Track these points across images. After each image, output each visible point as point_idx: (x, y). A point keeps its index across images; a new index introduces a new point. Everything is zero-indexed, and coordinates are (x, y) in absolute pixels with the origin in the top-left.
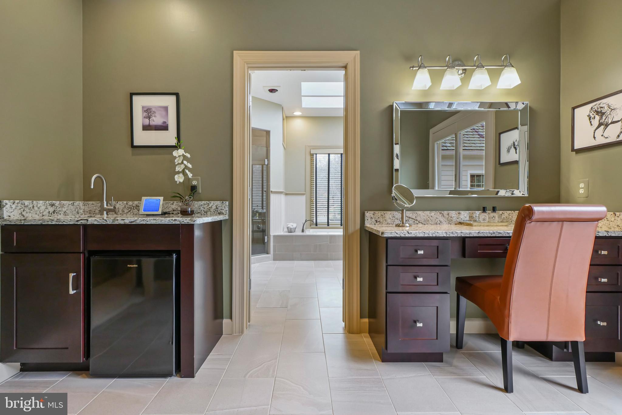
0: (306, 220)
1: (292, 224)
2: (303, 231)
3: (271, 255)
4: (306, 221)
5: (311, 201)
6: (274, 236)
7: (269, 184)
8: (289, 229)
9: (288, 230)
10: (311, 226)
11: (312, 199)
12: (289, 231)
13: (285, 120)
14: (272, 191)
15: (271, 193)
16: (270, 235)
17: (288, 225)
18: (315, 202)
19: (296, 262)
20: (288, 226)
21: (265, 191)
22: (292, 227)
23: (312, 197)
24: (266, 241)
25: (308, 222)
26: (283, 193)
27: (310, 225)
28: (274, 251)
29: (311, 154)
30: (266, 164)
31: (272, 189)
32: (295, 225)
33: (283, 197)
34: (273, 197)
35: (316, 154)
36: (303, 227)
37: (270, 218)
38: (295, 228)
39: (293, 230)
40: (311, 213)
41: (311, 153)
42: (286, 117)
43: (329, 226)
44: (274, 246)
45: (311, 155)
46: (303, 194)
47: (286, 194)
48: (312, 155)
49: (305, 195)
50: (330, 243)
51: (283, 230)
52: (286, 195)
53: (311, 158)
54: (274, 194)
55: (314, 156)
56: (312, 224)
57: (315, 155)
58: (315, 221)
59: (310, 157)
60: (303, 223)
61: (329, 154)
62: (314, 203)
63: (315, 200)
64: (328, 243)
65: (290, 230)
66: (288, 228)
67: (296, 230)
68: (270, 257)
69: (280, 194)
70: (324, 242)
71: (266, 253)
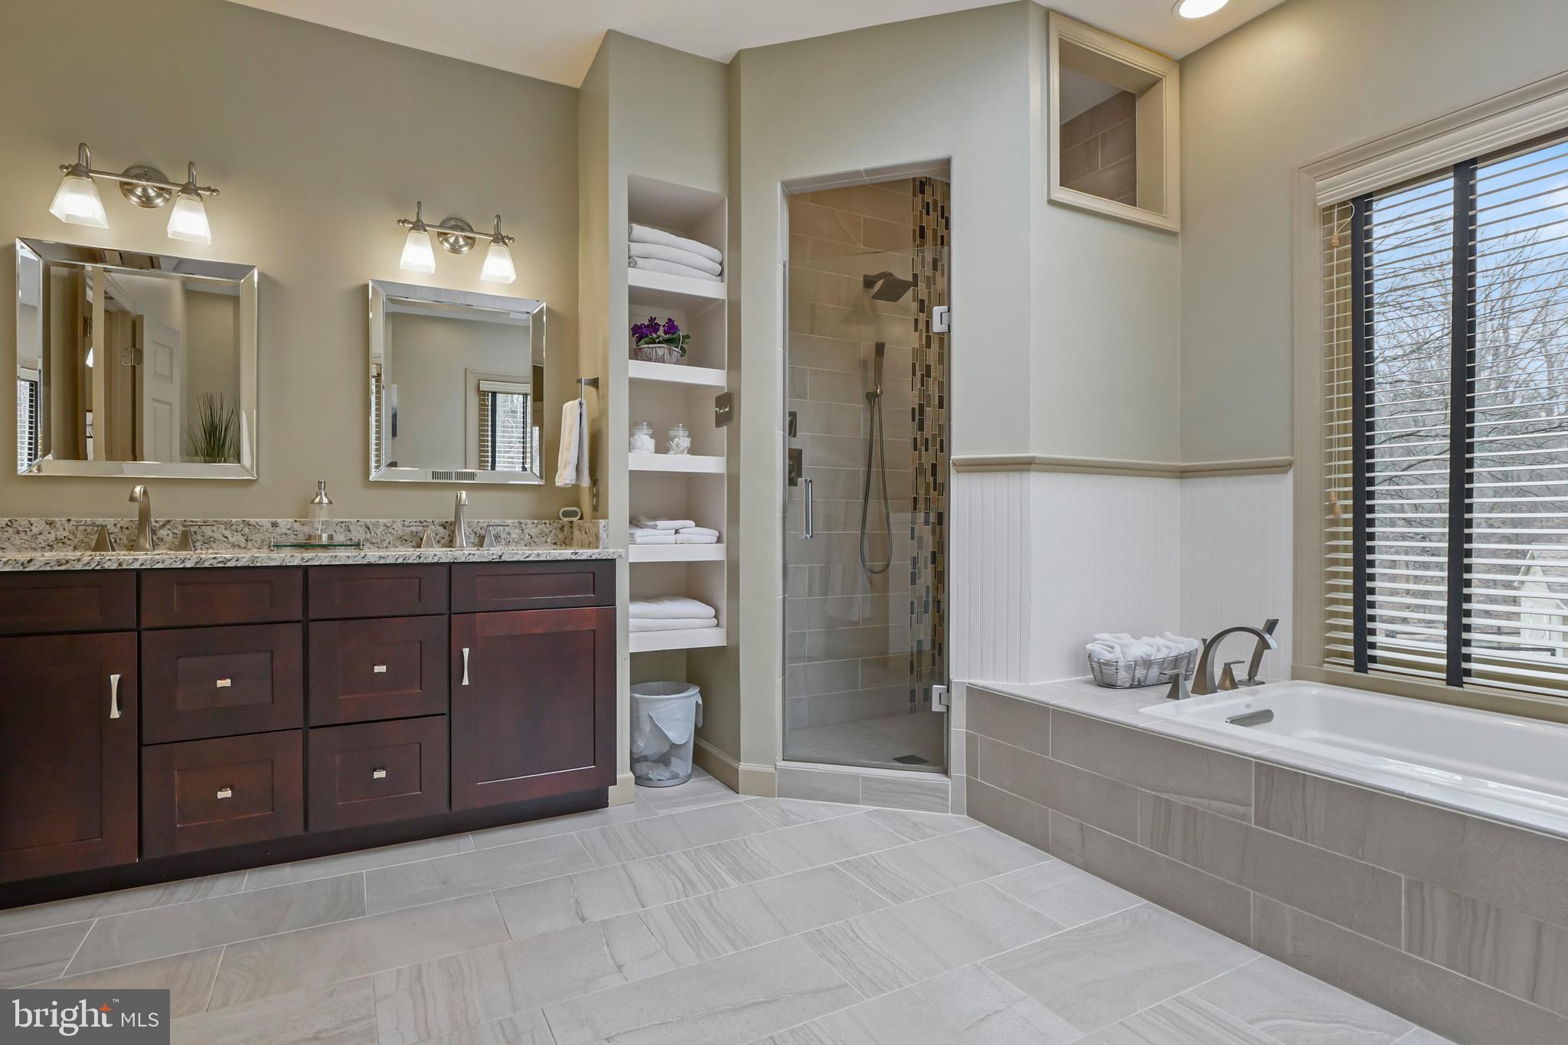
2: (1175, 690)
3: (953, 783)
5: (1325, 510)
6: (970, 691)
11: (1327, 497)
14: (963, 462)
15: (955, 471)
16: (949, 682)
19: (1037, 867)
23: (1332, 484)
24: (939, 709)
28: (971, 765)
30: (936, 330)
31: (966, 449)
34: (962, 491)
35: (1365, 200)
39: (1120, 675)
43: (1460, 684)
44: (970, 741)
45: (1323, 223)
46: (1279, 467)
47: (1182, 473)
48: (1328, 215)
49: (1291, 473)
50: (1256, 824)
52: (1178, 477)
53: (1324, 234)
54: (976, 477)
55: (1344, 217)
56: (1337, 653)
59: (1319, 234)
61: (1464, 169)
63: (1350, 501)
64: (1244, 817)
68: (945, 792)
69: (1015, 476)
70: (1216, 799)
71: (938, 768)
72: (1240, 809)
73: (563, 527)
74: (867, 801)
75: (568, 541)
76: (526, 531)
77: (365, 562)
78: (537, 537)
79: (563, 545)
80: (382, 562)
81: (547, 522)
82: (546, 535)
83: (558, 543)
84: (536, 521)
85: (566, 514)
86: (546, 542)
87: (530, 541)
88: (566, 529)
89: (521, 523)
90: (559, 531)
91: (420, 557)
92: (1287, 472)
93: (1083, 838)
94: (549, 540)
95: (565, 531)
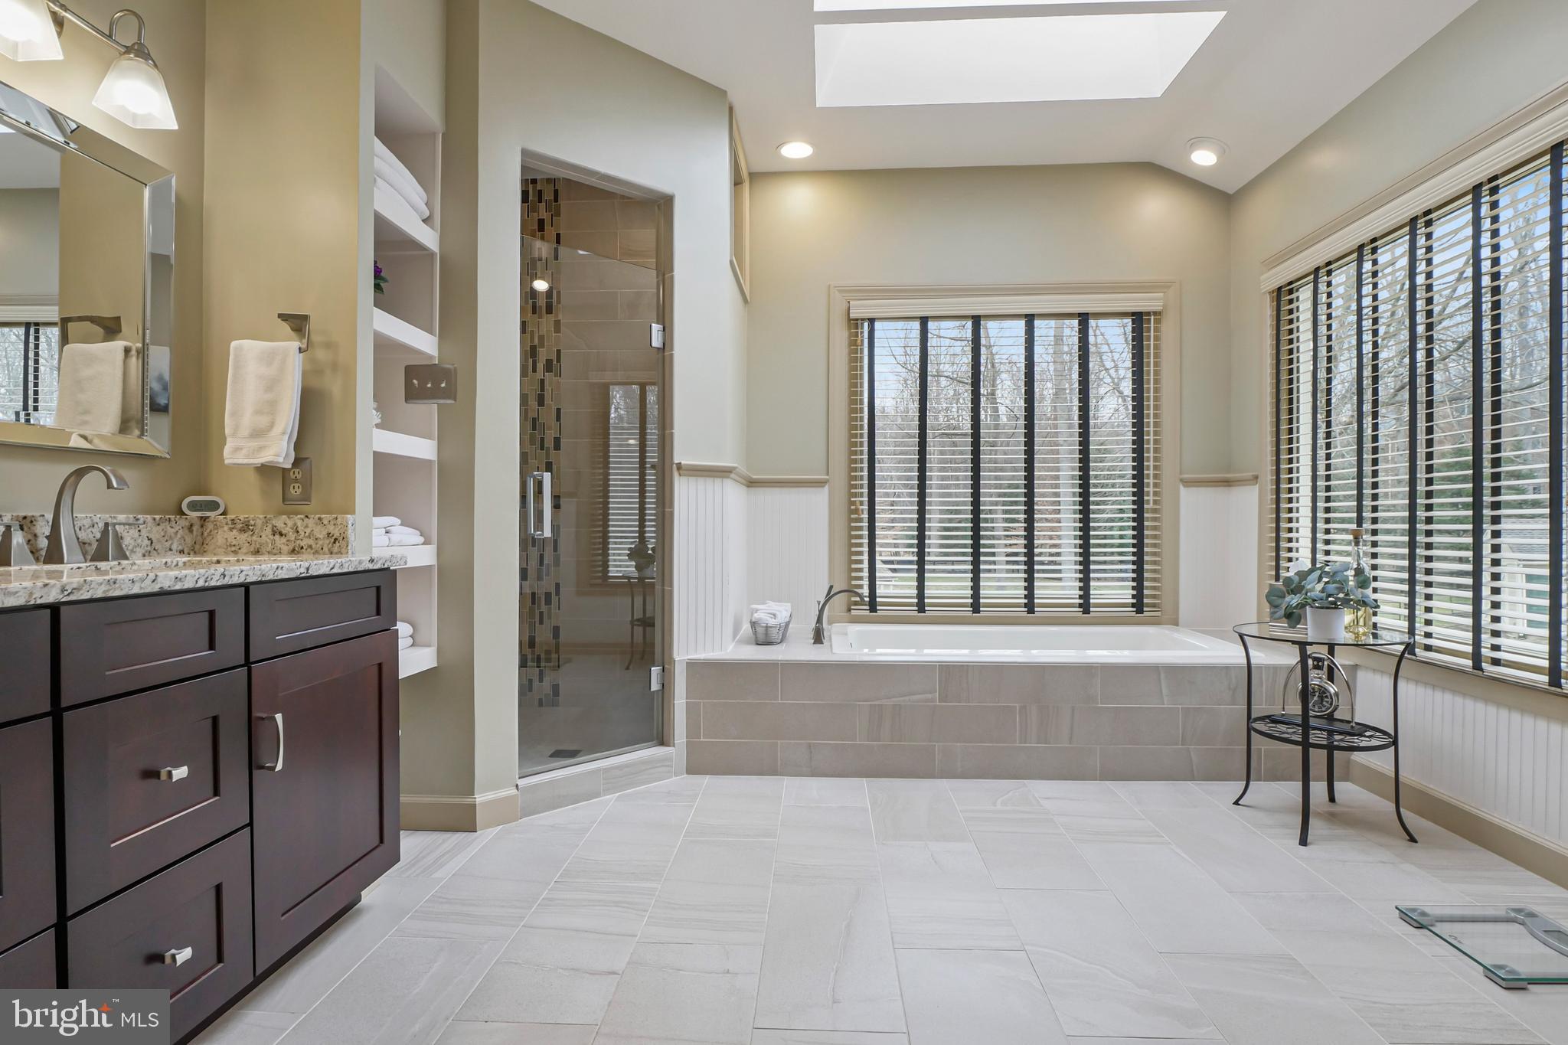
0: (831, 587)
1: (773, 606)
2: (818, 637)
3: (676, 752)
4: (829, 597)
5: (851, 512)
6: (692, 665)
7: (667, 432)
8: (760, 631)
9: (755, 633)
10: (849, 610)
11: (853, 503)
12: (761, 638)
13: (746, 186)
14: (679, 466)
15: (676, 474)
16: (672, 662)
17: (757, 611)
18: (865, 516)
19: (789, 786)
20: (756, 615)
21: (653, 467)
22: (771, 622)
23: (855, 495)
24: (655, 686)
25: (839, 601)
26: (732, 475)
27: (844, 608)
28: (692, 730)
29: (849, 320)
30: (654, 345)
31: (681, 456)
32: (783, 615)
33: (732, 493)
34: (684, 491)
35: (872, 321)
36: (819, 620)
37: (671, 585)
38: (787, 624)
39: (775, 635)
40: (851, 562)
41: (852, 316)
42: (753, 176)
43: (924, 611)
44: (690, 708)
45: (849, 328)
46: (820, 483)
47: (751, 483)
48: (854, 324)
49: (827, 487)
50: (939, 702)
51: (735, 635)
52: (748, 486)
53: (850, 335)
54: (692, 480)
55: (862, 328)
56: (856, 603)
57: (866, 325)
58: (865, 591)
59: (845, 334)
60: (819, 603)
61: (924, 321)
62: (861, 520)
63: (866, 507)
64: (933, 700)
65: (764, 637)
66: (753, 624)
67: (790, 630)
68: (671, 760)
69: (718, 481)
70: (914, 695)
71: (654, 742)
72: (929, 696)
73: (191, 525)
74: (608, 791)
75: (197, 547)
76: (144, 533)
77: (156, 588)
78: (159, 541)
79: (192, 553)
80: (178, 587)
81: (172, 517)
82: (171, 537)
83: (186, 551)
84: (157, 517)
85: (194, 506)
86: (171, 550)
87: (149, 548)
88: (195, 528)
89: (138, 520)
90: (187, 531)
91: (225, 576)
92: (823, 486)
93: (811, 752)
94: (174, 547)
95: (195, 532)
